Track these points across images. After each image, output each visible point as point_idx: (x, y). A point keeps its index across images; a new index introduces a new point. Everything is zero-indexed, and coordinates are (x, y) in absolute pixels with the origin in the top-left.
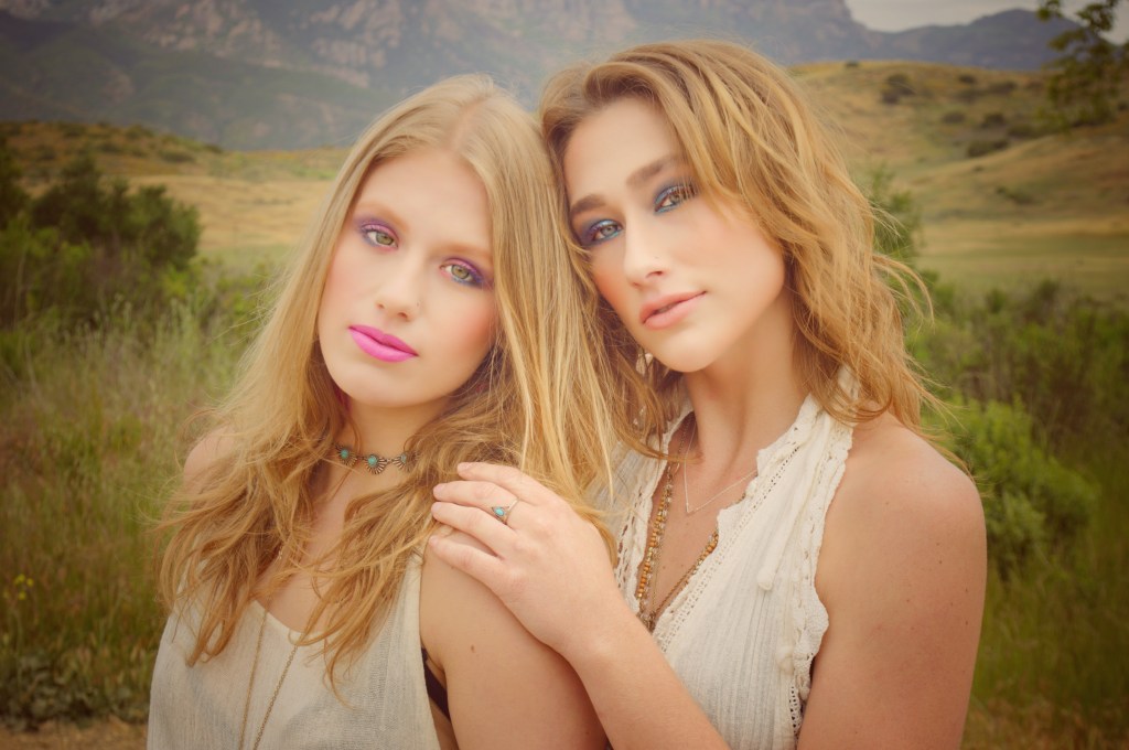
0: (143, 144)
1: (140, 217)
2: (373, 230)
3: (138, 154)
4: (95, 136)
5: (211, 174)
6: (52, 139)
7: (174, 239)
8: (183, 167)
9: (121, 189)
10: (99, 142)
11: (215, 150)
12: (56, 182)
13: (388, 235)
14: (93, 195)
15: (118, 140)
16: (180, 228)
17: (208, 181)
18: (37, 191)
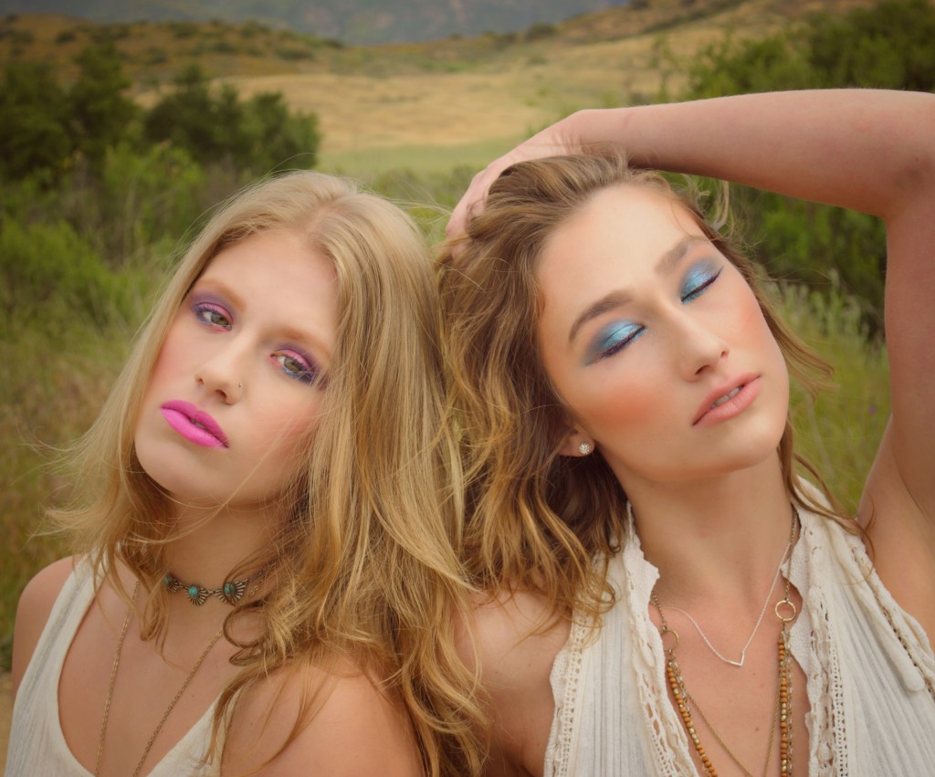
0: (259, 42)
1: (253, 126)
2: (208, 310)
3: (254, 53)
4: (208, 35)
5: (333, 71)
6: (164, 41)
7: (291, 147)
8: (302, 65)
9: (230, 97)
10: (211, 42)
11: (336, 45)
12: (168, 90)
13: (224, 317)
14: (202, 105)
15: (232, 39)
16: (296, 136)
17: (328, 79)
18: (147, 100)
